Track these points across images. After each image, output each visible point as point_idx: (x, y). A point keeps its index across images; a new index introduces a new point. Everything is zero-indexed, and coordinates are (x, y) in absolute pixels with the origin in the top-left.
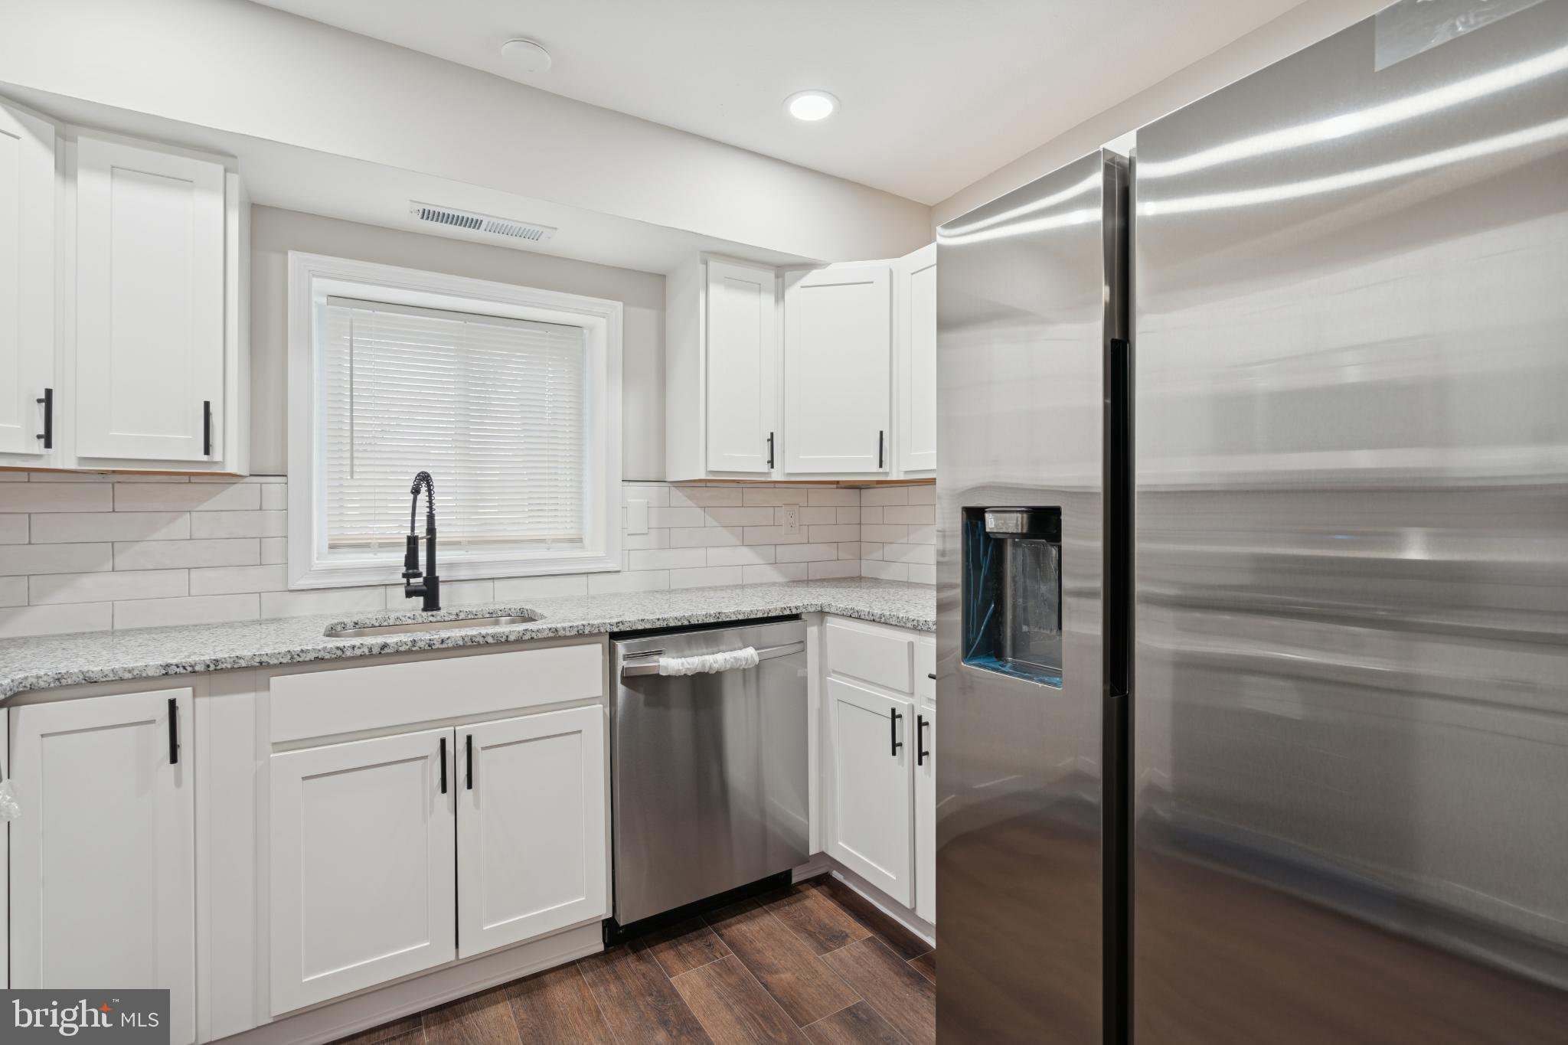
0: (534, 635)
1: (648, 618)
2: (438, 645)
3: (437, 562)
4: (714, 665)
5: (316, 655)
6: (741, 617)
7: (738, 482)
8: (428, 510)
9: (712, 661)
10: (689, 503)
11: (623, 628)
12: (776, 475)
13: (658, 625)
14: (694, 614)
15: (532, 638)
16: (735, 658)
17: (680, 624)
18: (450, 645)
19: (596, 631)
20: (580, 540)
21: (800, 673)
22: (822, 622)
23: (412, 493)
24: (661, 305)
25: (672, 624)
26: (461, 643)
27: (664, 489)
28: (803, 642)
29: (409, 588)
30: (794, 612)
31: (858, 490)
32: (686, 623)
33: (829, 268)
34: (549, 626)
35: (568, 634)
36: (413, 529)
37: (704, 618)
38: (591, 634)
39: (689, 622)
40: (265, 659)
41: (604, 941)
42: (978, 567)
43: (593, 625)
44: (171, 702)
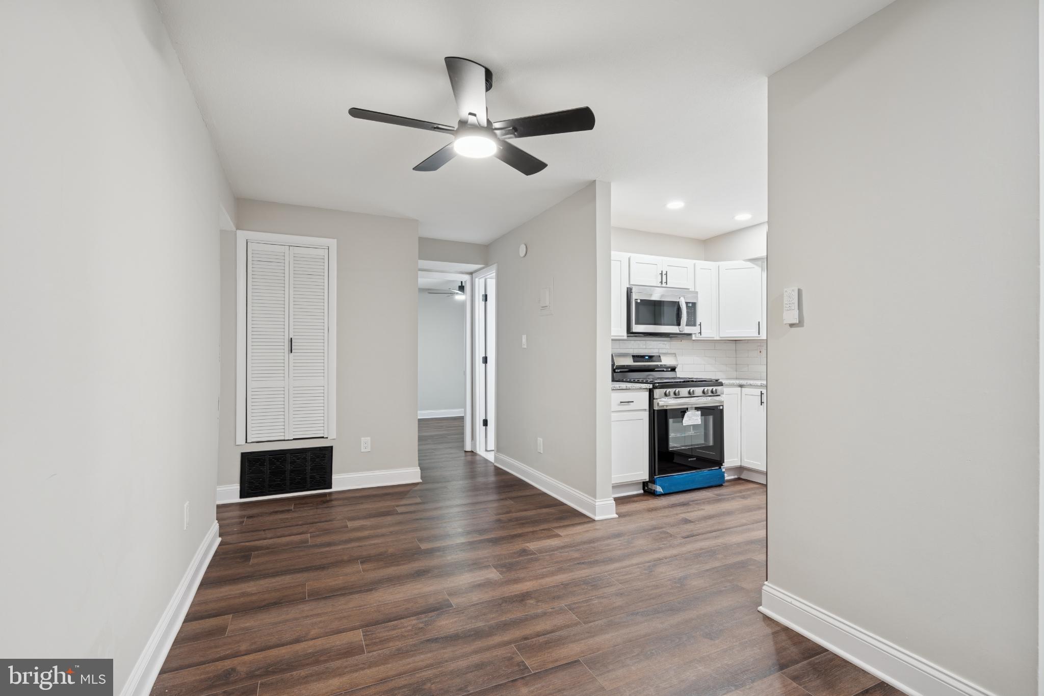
44: (761, 392)
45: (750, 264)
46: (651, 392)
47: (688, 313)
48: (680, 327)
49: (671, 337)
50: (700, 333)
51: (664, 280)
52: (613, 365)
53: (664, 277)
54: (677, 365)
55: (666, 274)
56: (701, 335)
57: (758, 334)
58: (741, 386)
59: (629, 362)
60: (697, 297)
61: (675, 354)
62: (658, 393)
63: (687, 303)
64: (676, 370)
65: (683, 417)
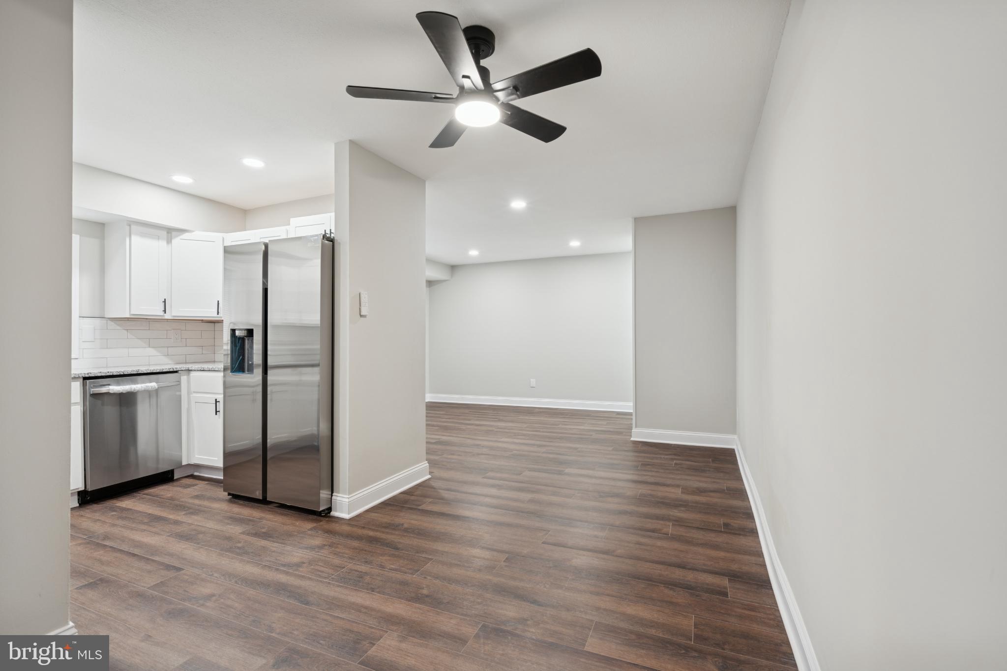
1: (102, 372)
4: (136, 389)
6: (149, 372)
7: (147, 319)
9: (135, 387)
10: (118, 328)
11: (91, 375)
12: (167, 316)
13: (108, 374)
16: (145, 386)
17: (119, 374)
19: (77, 376)
21: (178, 393)
22: (189, 374)
24: (102, 238)
25: (115, 374)
27: (104, 321)
28: (179, 381)
30: (175, 370)
31: (213, 324)
33: (193, 233)
38: (74, 378)
41: (78, 502)
42: (236, 346)
43: (75, 374)
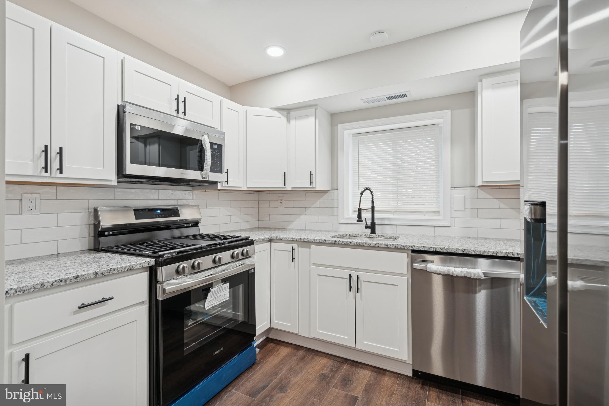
0: (379, 245)
1: (426, 246)
2: (349, 244)
3: (375, 217)
4: (454, 273)
5: (320, 241)
6: (478, 253)
8: (372, 200)
9: (453, 270)
11: (416, 248)
13: (431, 250)
14: (450, 247)
15: (379, 246)
16: (467, 272)
17: (442, 251)
18: (353, 244)
19: (403, 248)
20: (438, 212)
23: (361, 194)
25: (438, 250)
26: (356, 244)
27: (474, 190)
29: (367, 225)
30: (516, 256)
32: (445, 251)
34: (385, 243)
35: (392, 247)
36: (360, 206)
37: (455, 250)
38: (401, 249)
39: (447, 251)
40: (309, 240)
43: (401, 245)
44: (292, 247)
45: (276, 113)
46: (152, 272)
47: (212, 156)
48: (202, 172)
49: (192, 186)
50: (227, 182)
51: (181, 109)
52: (97, 225)
53: (181, 106)
54: (200, 219)
55: (184, 102)
56: (228, 184)
57: (284, 185)
58: (270, 241)
59: (131, 219)
60: (224, 140)
61: (198, 205)
62: (163, 272)
63: (212, 144)
64: (199, 225)
65: (205, 298)
